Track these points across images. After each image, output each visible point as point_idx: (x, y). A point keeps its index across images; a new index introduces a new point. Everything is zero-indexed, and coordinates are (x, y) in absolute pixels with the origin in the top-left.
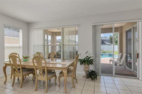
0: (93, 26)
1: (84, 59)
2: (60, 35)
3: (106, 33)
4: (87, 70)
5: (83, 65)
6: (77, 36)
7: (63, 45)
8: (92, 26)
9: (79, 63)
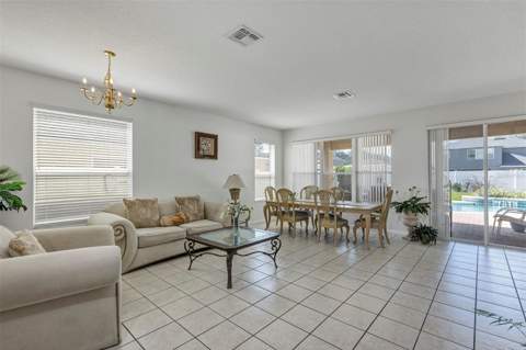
0: (429, 131)
1: (405, 202)
2: (350, 147)
3: (466, 137)
4: (413, 223)
5: (403, 213)
6: (389, 148)
7: (357, 173)
8: (426, 133)
9: (392, 210)
